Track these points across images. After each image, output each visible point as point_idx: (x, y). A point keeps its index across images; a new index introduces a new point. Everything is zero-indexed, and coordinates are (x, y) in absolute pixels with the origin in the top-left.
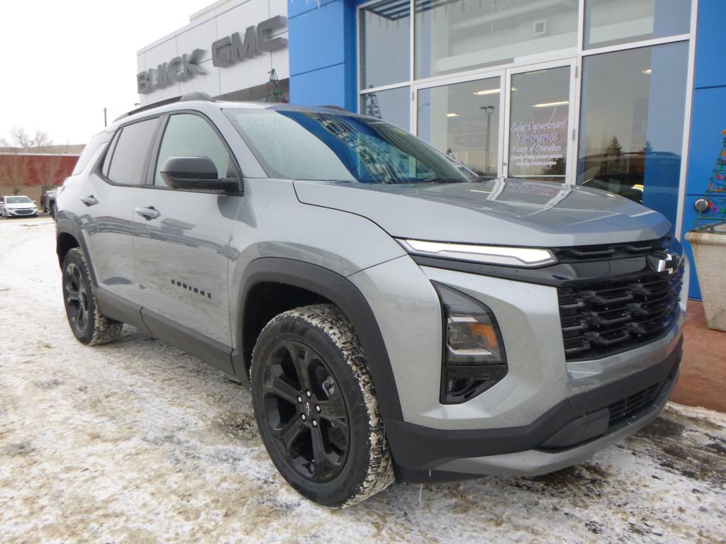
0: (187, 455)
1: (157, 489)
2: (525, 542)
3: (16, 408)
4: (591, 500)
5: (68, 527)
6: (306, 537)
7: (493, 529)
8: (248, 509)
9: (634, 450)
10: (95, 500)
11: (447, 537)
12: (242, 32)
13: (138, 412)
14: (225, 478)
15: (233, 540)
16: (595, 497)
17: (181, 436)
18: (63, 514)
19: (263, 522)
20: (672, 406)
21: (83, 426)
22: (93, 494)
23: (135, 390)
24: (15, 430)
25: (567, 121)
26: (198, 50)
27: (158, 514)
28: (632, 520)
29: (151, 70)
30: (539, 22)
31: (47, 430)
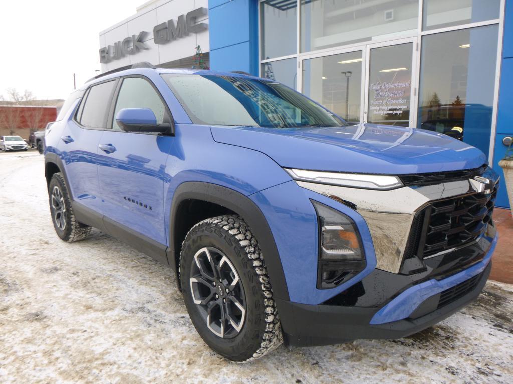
0: (156, 321)
1: (137, 345)
2: (404, 382)
3: (29, 288)
4: (448, 351)
5: (77, 373)
6: (248, 379)
7: (381, 372)
8: (204, 359)
9: (473, 316)
10: (94, 354)
11: (349, 379)
12: (175, 19)
13: (117, 290)
14: (185, 337)
15: (196, 382)
16: (450, 349)
17: (149, 307)
18: (73, 364)
19: (216, 368)
20: (497, 284)
21: (79, 300)
22: (92, 349)
23: (113, 275)
24: (30, 303)
25: (411, 82)
26: (143, 32)
27: (140, 363)
28: (479, 365)
29: (109, 47)
30: (389, 11)
31: (54, 303)
